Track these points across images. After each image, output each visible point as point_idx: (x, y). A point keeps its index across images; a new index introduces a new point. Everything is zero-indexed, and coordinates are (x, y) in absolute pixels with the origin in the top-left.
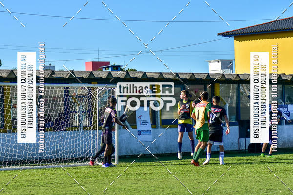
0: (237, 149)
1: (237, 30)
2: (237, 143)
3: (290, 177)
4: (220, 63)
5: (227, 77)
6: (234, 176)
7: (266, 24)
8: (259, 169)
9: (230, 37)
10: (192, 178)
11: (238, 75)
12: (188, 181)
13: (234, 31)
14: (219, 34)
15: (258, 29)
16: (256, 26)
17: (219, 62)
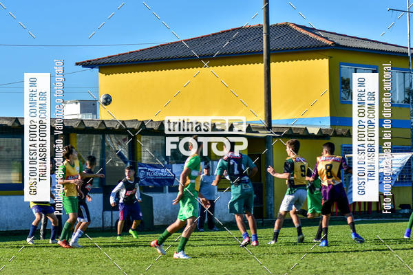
0: (100, 226)
1: (103, 59)
2: (101, 217)
3: (174, 265)
4: (79, 104)
5: (87, 125)
6: (95, 264)
7: (143, 50)
8: (130, 255)
9: (92, 68)
10: (35, 266)
11: (103, 122)
12: (29, 270)
13: (99, 59)
14: (77, 64)
15: (133, 58)
16: (130, 53)
17: (77, 103)
